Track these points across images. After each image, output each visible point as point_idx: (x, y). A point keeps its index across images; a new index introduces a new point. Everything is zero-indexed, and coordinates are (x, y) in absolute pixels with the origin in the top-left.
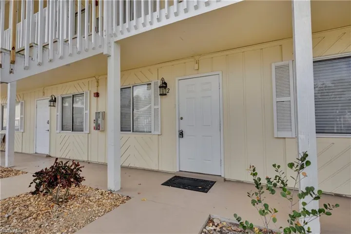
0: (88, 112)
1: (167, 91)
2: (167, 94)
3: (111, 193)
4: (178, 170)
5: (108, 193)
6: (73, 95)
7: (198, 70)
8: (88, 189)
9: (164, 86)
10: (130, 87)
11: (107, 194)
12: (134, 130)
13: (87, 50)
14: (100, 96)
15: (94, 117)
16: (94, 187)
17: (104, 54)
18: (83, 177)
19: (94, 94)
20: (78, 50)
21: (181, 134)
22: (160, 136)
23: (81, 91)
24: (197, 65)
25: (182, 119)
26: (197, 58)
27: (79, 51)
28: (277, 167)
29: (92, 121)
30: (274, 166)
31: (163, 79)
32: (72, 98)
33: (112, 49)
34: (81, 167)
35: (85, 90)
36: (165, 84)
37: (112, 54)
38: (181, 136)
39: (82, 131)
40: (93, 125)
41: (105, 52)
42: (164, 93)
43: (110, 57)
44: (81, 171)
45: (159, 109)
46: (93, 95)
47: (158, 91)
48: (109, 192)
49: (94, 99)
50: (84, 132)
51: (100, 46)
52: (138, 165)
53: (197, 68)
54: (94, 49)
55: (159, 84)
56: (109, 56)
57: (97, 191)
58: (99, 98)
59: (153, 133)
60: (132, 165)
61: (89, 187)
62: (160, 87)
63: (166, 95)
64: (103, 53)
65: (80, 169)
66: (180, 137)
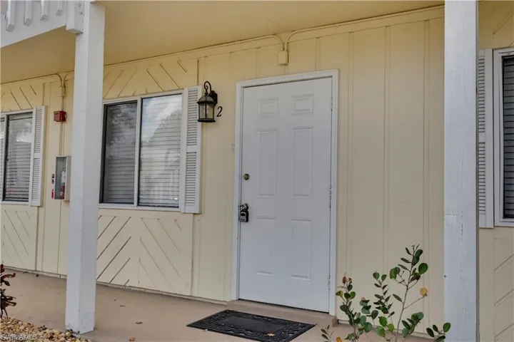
0: (39, 155)
1: (217, 111)
2: (216, 118)
3: (72, 336)
4: (234, 298)
5: (65, 337)
6: (8, 116)
7: (285, 65)
8: (22, 327)
9: (211, 99)
10: (135, 102)
11: (63, 339)
12: (141, 201)
13: (28, 23)
14: (67, 120)
15: (51, 170)
16: (38, 325)
17: (68, 28)
18: (11, 298)
19: (56, 114)
20: (9, 23)
21: (245, 214)
22: (198, 217)
23: (25, 107)
24: (285, 52)
25: (247, 177)
26: (285, 37)
27: (10, 26)
28: (380, 279)
29: (49, 178)
30: (376, 275)
31: (206, 85)
32: (5, 123)
33: (87, 18)
34: (8, 276)
35: (35, 104)
36: (214, 95)
37: (86, 29)
38: (244, 218)
39: (26, 199)
40: (51, 187)
41: (70, 26)
42: (210, 116)
43: (83, 36)
44: (7, 284)
45: (198, 155)
46: (52, 116)
47: (196, 112)
48: (67, 333)
49: (55, 126)
50: (29, 203)
51: (59, 13)
52: (146, 284)
53: (284, 62)
54: (44, 18)
55: (200, 95)
56: (79, 34)
57: (42, 332)
58: (66, 125)
59: (182, 208)
60: (134, 283)
61: (25, 324)
62: (200, 103)
63: (212, 121)
64: (65, 26)
65: (6, 279)
66: (240, 220)
